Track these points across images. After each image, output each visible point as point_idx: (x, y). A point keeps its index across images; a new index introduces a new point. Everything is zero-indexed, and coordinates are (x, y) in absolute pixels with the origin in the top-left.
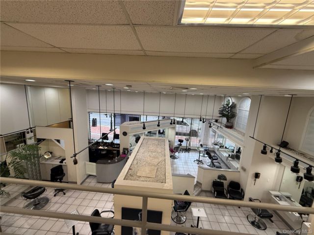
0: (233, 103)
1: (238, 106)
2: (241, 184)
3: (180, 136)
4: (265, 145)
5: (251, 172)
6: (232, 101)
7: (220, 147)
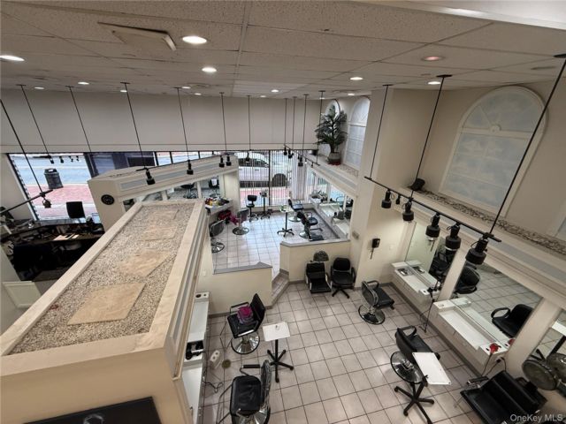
0: (341, 113)
1: (349, 119)
2: (351, 260)
3: (249, 189)
4: (389, 190)
5: (367, 240)
6: (339, 108)
7: (322, 201)
